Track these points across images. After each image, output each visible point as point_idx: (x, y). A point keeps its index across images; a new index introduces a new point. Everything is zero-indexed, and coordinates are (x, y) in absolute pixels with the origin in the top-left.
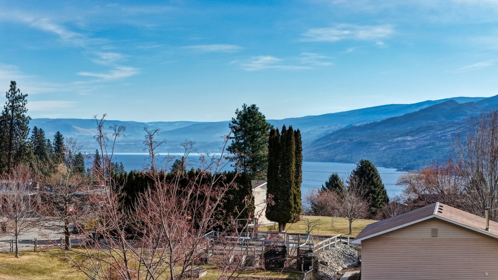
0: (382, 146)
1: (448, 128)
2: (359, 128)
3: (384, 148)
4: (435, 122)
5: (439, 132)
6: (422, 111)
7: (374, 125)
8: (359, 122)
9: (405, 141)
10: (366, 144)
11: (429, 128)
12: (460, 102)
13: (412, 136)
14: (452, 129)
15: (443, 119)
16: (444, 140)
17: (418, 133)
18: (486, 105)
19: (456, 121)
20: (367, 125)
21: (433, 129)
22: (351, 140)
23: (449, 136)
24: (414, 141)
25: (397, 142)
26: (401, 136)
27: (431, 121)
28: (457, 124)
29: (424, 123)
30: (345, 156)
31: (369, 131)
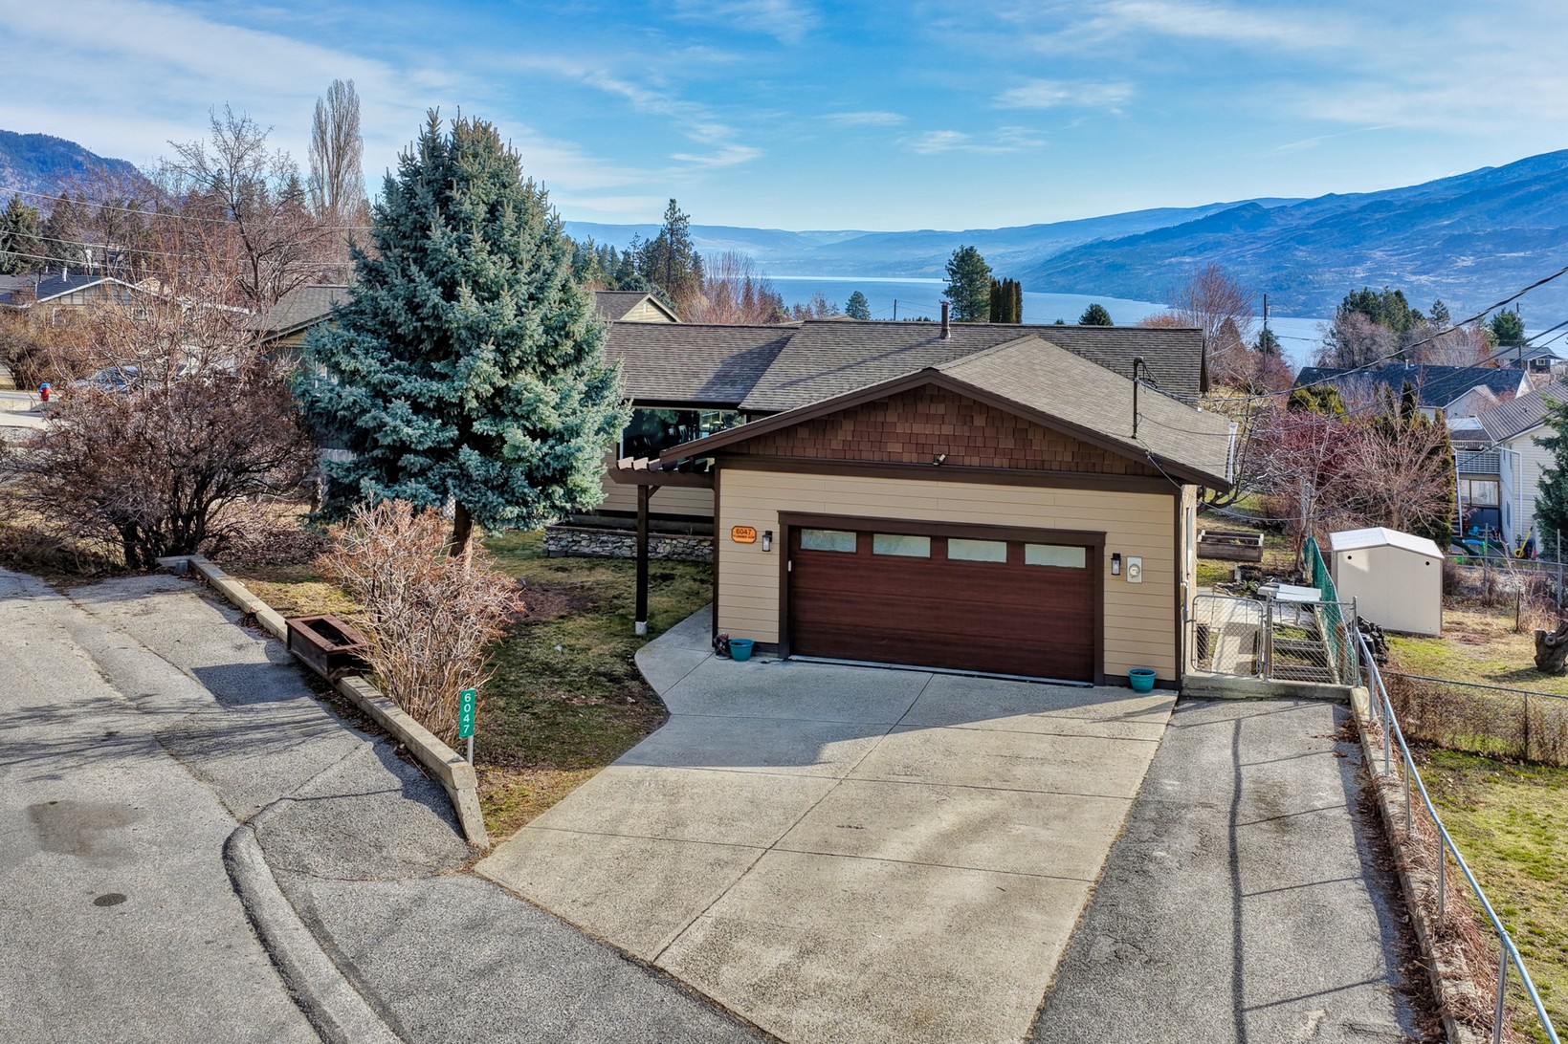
0: (1146, 271)
1: (1246, 244)
2: (1112, 244)
3: (1149, 274)
4: (1226, 235)
5: (1234, 251)
6: (1207, 219)
7: (1133, 240)
8: (1112, 234)
9: (1181, 263)
10: (1122, 266)
11: (1218, 244)
12: (1266, 206)
13: (1192, 256)
14: (1254, 246)
15: (1239, 231)
16: (1240, 263)
17: (1200, 252)
18: (1307, 210)
19: (1262, 234)
20: (1123, 239)
21: (1223, 246)
22: (1099, 261)
23: (1248, 259)
24: (1195, 263)
25: (1170, 264)
26: (1176, 256)
27: (1221, 234)
28: (1259, 238)
29: (1211, 237)
30: (1091, 285)
31: (1127, 247)
